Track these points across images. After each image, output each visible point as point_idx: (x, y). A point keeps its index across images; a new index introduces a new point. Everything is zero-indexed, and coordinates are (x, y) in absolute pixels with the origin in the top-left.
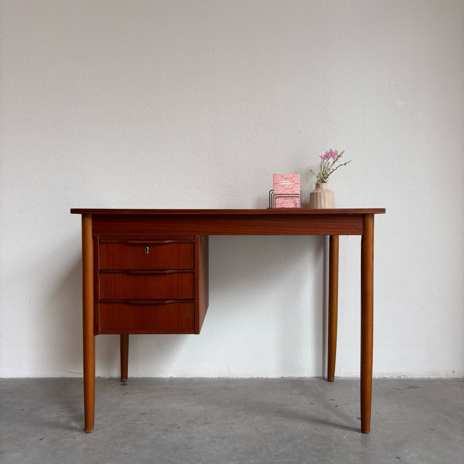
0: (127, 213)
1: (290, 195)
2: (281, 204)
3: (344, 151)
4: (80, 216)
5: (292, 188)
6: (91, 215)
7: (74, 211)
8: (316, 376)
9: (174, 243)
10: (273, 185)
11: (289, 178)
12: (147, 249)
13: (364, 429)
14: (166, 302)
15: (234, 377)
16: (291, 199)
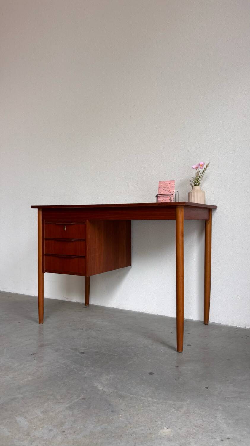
0: (53, 207)
1: (168, 195)
2: (162, 201)
3: (209, 163)
4: (37, 210)
5: (169, 190)
6: (41, 209)
7: (33, 207)
8: (200, 320)
9: (76, 224)
10: (158, 189)
11: (168, 184)
12: (65, 227)
13: (179, 348)
14: (72, 257)
15: (148, 313)
16: (168, 198)
